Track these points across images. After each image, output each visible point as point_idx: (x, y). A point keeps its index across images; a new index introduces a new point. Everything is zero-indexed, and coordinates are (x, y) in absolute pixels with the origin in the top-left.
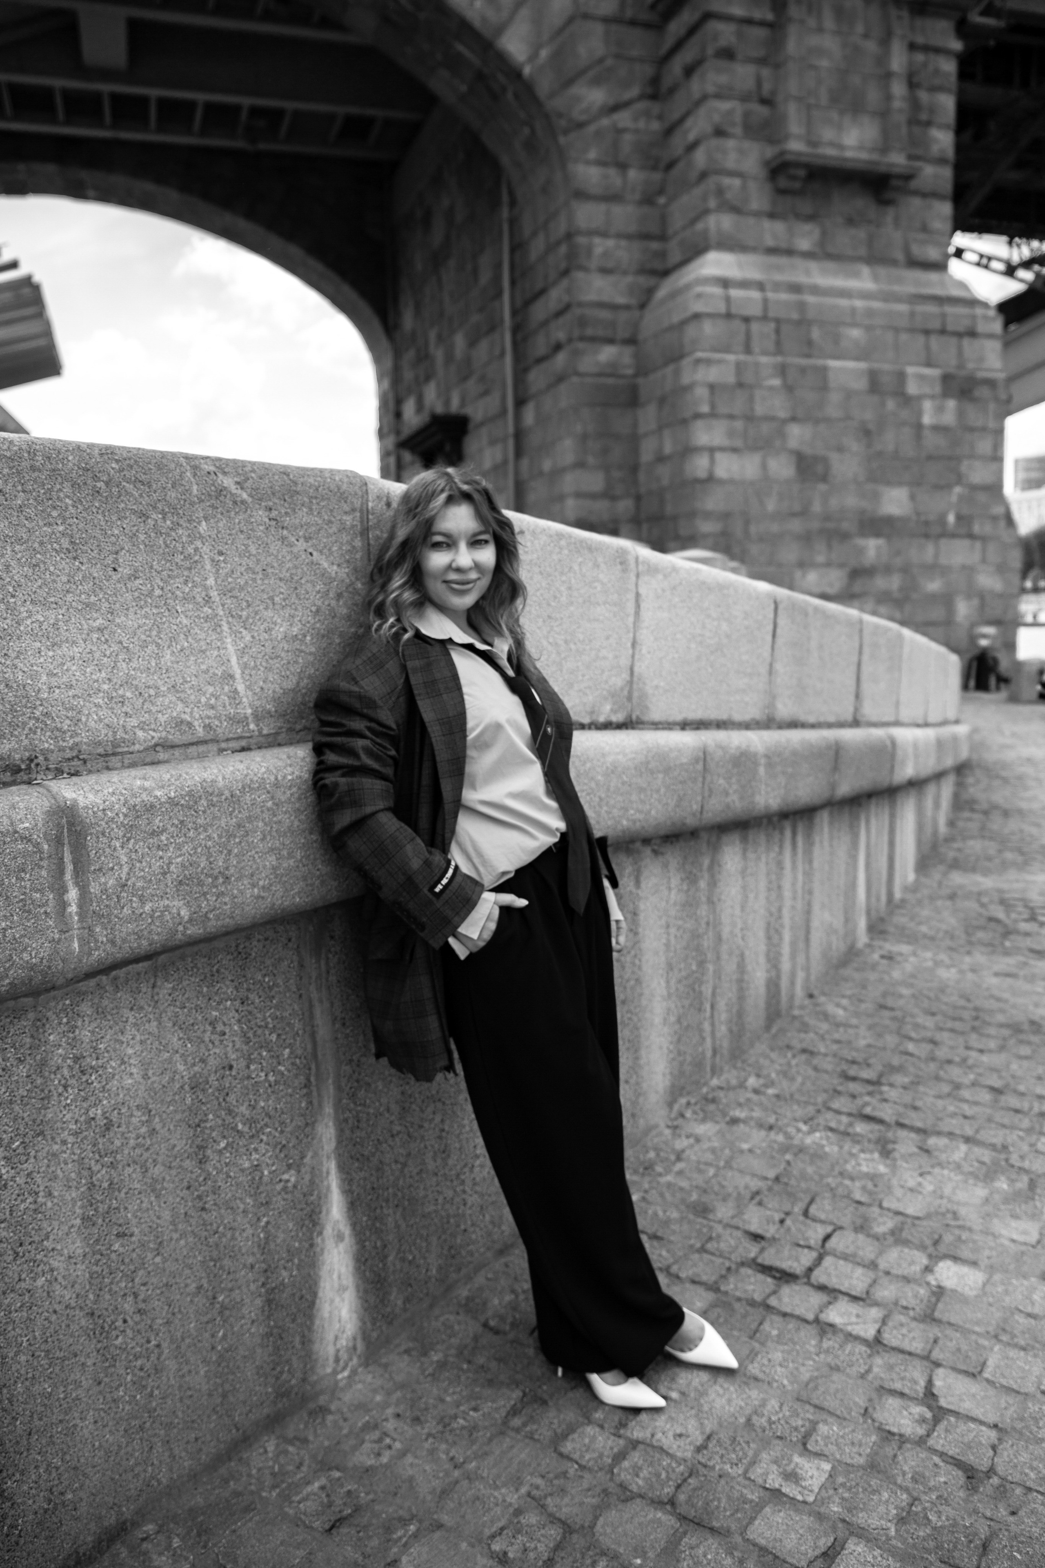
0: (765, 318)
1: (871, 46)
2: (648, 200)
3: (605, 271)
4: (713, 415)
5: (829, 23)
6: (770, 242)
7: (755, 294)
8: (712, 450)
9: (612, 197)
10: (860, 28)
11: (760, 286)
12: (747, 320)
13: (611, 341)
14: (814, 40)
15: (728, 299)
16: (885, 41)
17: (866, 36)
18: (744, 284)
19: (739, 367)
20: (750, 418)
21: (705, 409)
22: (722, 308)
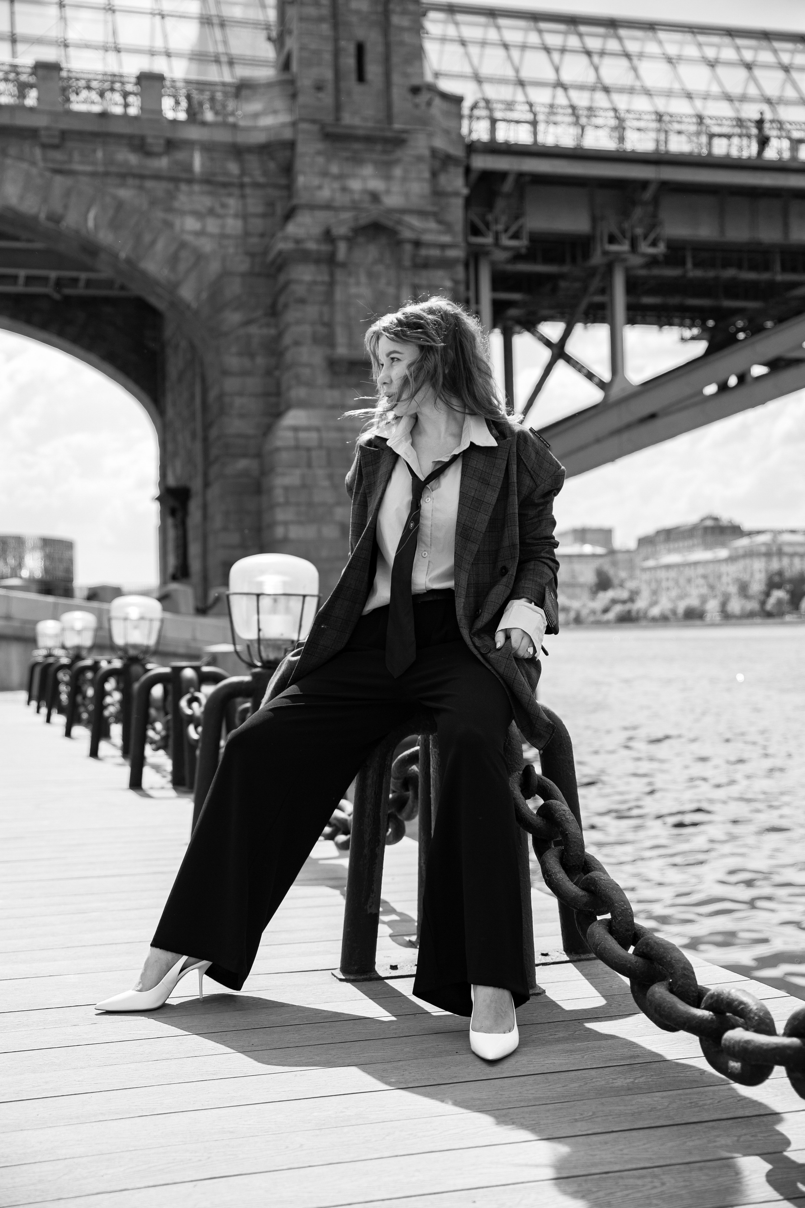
0: (320, 447)
1: (391, 290)
2: (269, 373)
3: (242, 416)
4: (287, 503)
5: (363, 279)
6: (329, 401)
7: (314, 435)
8: (286, 524)
9: (244, 373)
10: (383, 281)
11: (318, 429)
12: (309, 449)
13: (244, 456)
14: (353, 290)
15: (297, 439)
16: (399, 287)
17: (388, 284)
18: (308, 429)
19: (303, 477)
20: (310, 504)
21: (281, 500)
22: (292, 443)
